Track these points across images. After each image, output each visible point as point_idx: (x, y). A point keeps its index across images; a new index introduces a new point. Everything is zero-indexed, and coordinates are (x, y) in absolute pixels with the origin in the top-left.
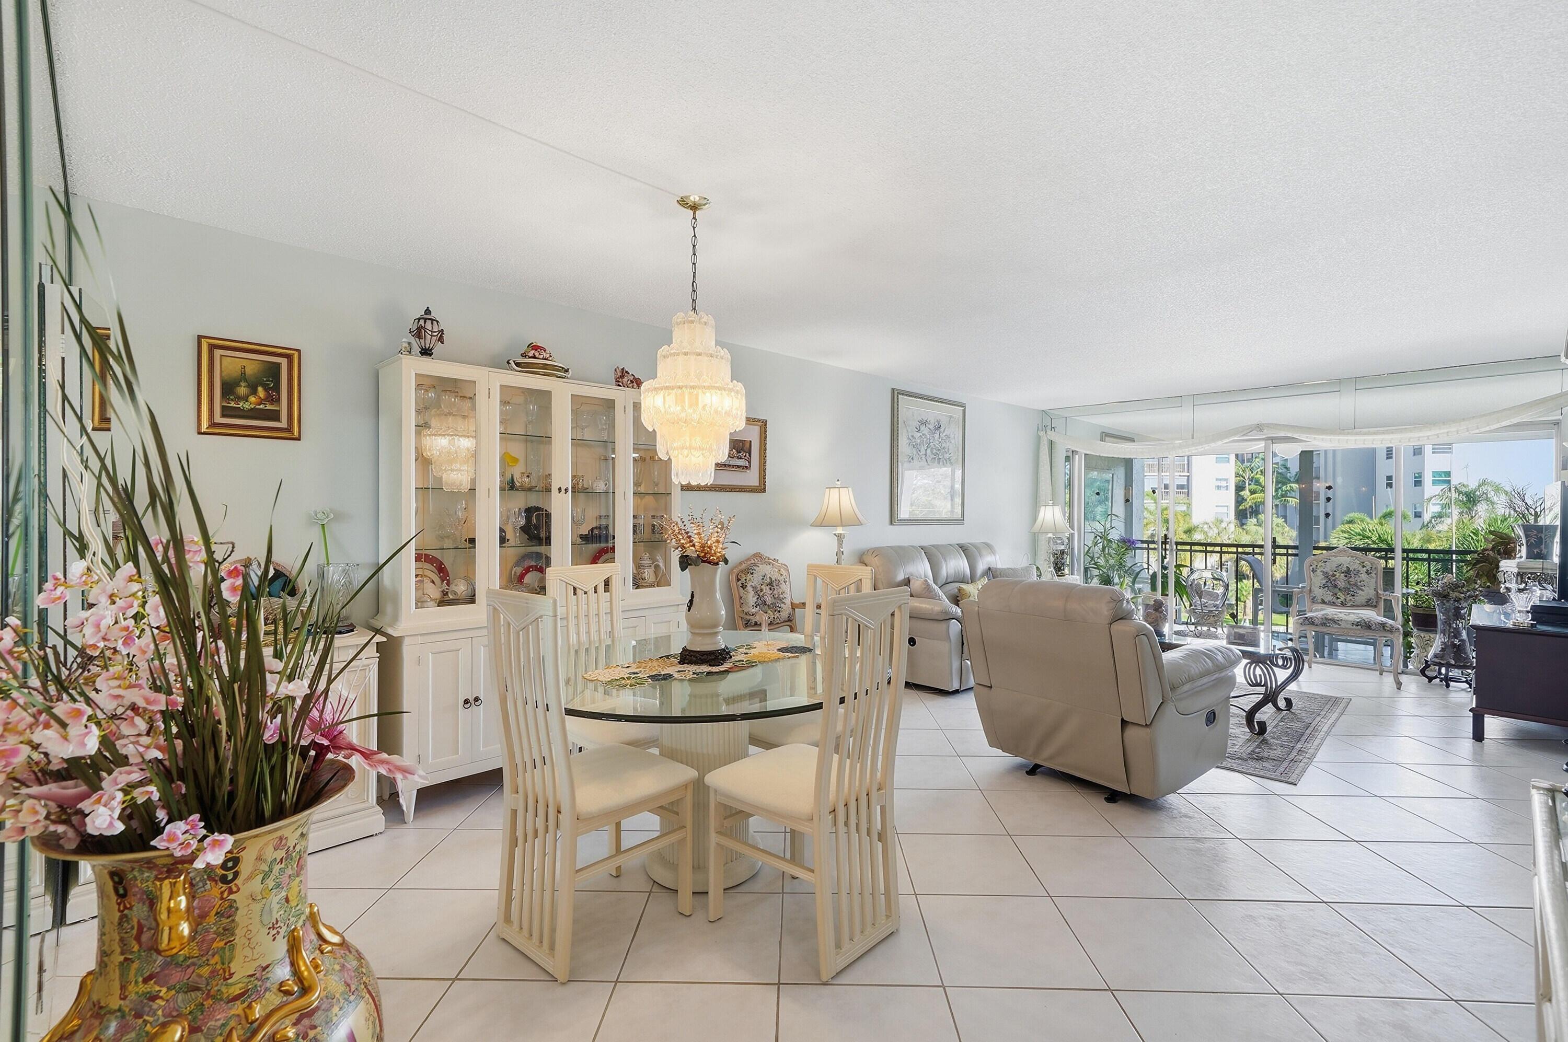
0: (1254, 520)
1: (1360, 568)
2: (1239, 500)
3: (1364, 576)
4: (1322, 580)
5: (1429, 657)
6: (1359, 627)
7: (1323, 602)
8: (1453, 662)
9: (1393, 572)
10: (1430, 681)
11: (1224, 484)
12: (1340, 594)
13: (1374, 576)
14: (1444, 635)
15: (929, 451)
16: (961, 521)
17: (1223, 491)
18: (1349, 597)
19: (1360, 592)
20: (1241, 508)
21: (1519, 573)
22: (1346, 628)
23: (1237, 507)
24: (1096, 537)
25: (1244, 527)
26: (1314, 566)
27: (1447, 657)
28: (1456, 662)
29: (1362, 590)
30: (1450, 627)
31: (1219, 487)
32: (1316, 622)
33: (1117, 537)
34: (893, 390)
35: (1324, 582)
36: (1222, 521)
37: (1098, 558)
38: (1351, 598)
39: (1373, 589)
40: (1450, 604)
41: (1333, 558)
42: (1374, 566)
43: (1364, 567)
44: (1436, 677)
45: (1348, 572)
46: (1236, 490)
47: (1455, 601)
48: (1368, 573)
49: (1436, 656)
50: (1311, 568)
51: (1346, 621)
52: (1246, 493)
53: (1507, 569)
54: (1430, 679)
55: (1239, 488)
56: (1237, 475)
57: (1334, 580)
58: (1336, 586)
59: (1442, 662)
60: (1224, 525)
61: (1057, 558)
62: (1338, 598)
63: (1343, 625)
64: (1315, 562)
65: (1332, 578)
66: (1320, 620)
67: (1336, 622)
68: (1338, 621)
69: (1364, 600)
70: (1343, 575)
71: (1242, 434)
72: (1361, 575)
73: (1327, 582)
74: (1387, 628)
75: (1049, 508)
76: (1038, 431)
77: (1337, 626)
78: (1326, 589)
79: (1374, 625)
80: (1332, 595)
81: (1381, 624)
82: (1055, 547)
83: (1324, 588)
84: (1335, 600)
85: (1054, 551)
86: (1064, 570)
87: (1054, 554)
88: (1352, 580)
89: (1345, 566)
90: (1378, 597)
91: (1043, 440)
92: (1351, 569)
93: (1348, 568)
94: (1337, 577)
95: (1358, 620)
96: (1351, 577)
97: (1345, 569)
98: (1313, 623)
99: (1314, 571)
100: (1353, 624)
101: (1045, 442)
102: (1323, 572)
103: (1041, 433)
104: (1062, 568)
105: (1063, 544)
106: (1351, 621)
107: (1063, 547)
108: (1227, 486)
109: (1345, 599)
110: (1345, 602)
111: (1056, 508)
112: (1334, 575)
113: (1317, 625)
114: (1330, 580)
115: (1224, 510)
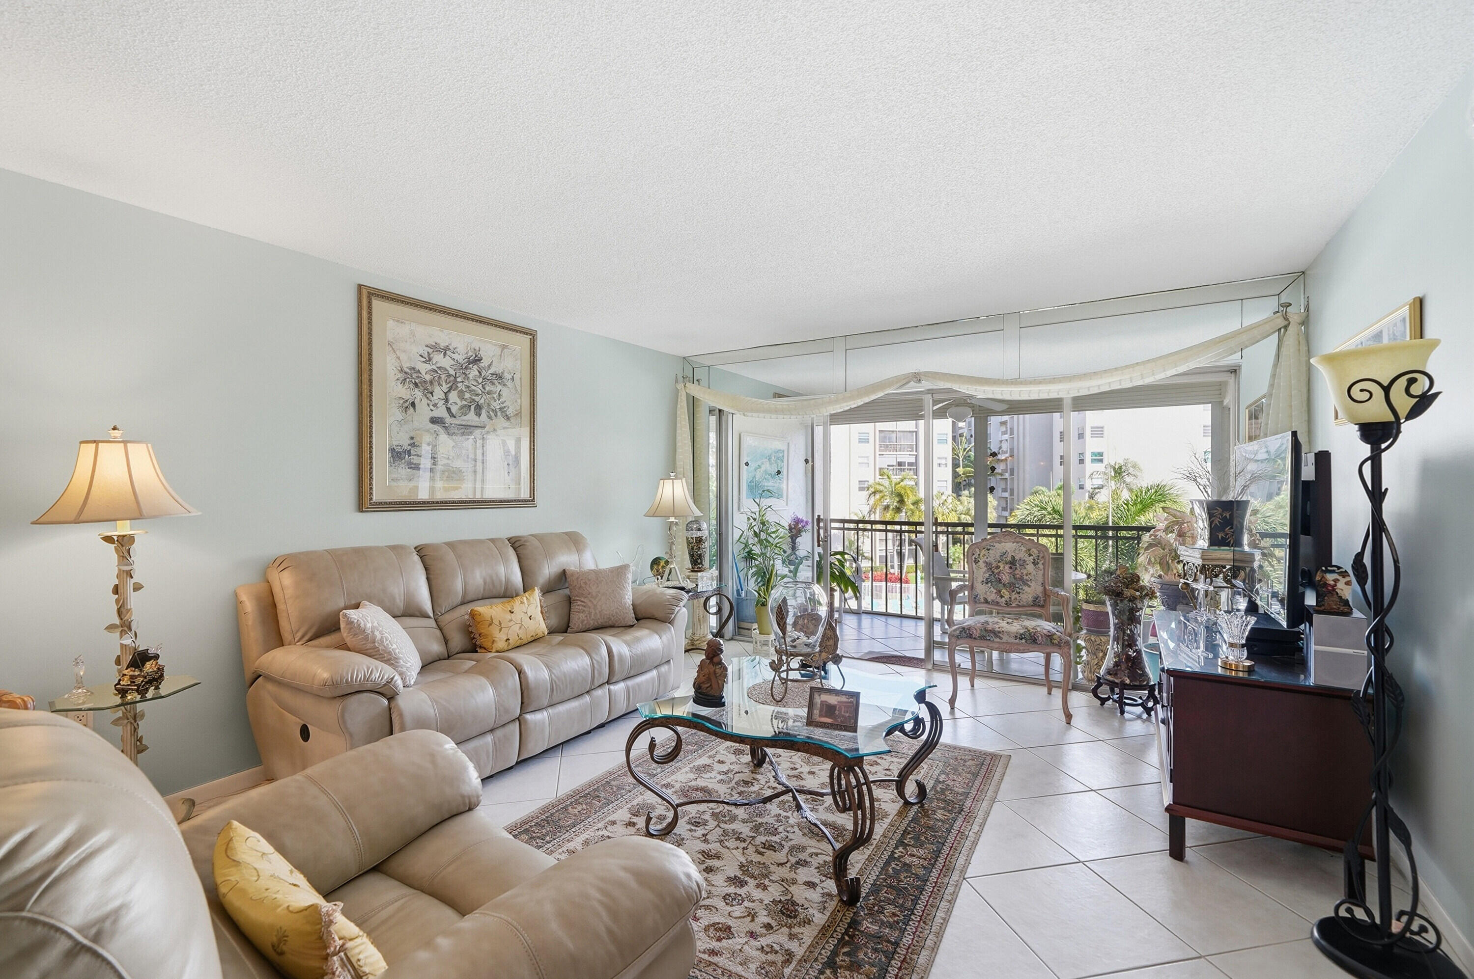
1: (1027, 558)
2: (955, 475)
3: (1030, 567)
4: (985, 573)
5: (1102, 672)
6: (1024, 641)
7: (986, 601)
8: (1128, 681)
9: (1063, 559)
10: (1102, 704)
11: (943, 462)
12: (1004, 591)
13: (1041, 567)
14: (1118, 643)
15: (453, 396)
16: (530, 502)
18: (1014, 595)
19: (1026, 588)
20: (957, 481)
21: (1204, 566)
22: (1008, 643)
23: (953, 481)
26: (976, 556)
27: (1120, 674)
28: (1131, 681)
29: (1029, 586)
30: (1124, 633)
32: (976, 634)
34: (360, 286)
35: (987, 575)
38: (1017, 596)
39: (1040, 584)
40: (1124, 605)
41: (997, 545)
42: (1041, 555)
43: (1030, 555)
44: (1108, 698)
45: (1013, 563)
46: (953, 467)
47: (1130, 601)
48: (1035, 563)
49: (1109, 672)
50: (973, 557)
51: (1008, 633)
52: (960, 469)
53: (1189, 559)
54: (1103, 701)
55: (955, 465)
57: (999, 573)
58: (999, 581)
59: (1116, 681)
61: (693, 548)
62: (1002, 597)
63: (1005, 638)
64: (977, 550)
65: (996, 571)
66: (979, 631)
67: (996, 634)
68: (999, 632)
69: (1031, 599)
70: (1007, 567)
71: (898, 385)
72: (1027, 567)
73: (990, 575)
74: (1055, 642)
75: (668, 483)
76: (676, 382)
77: (998, 640)
78: (990, 584)
79: (1040, 638)
80: (996, 593)
81: (1049, 636)
82: (689, 534)
83: (987, 583)
84: (999, 599)
85: (687, 538)
86: (701, 563)
87: (689, 543)
88: (1017, 572)
89: (1010, 555)
90: (1046, 594)
91: (681, 396)
92: (1016, 558)
93: (1013, 557)
94: (1001, 568)
95: (1022, 631)
96: (1016, 568)
97: (1009, 558)
98: (970, 636)
99: (977, 562)
100: (1016, 637)
101: (684, 398)
102: (985, 562)
103: (680, 386)
104: (699, 561)
105: (699, 530)
106: (1013, 633)
107: (699, 534)
108: (946, 464)
109: (1010, 598)
110: (1010, 601)
111: (678, 483)
112: (998, 567)
113: (975, 639)
114: (993, 573)
115: (944, 484)
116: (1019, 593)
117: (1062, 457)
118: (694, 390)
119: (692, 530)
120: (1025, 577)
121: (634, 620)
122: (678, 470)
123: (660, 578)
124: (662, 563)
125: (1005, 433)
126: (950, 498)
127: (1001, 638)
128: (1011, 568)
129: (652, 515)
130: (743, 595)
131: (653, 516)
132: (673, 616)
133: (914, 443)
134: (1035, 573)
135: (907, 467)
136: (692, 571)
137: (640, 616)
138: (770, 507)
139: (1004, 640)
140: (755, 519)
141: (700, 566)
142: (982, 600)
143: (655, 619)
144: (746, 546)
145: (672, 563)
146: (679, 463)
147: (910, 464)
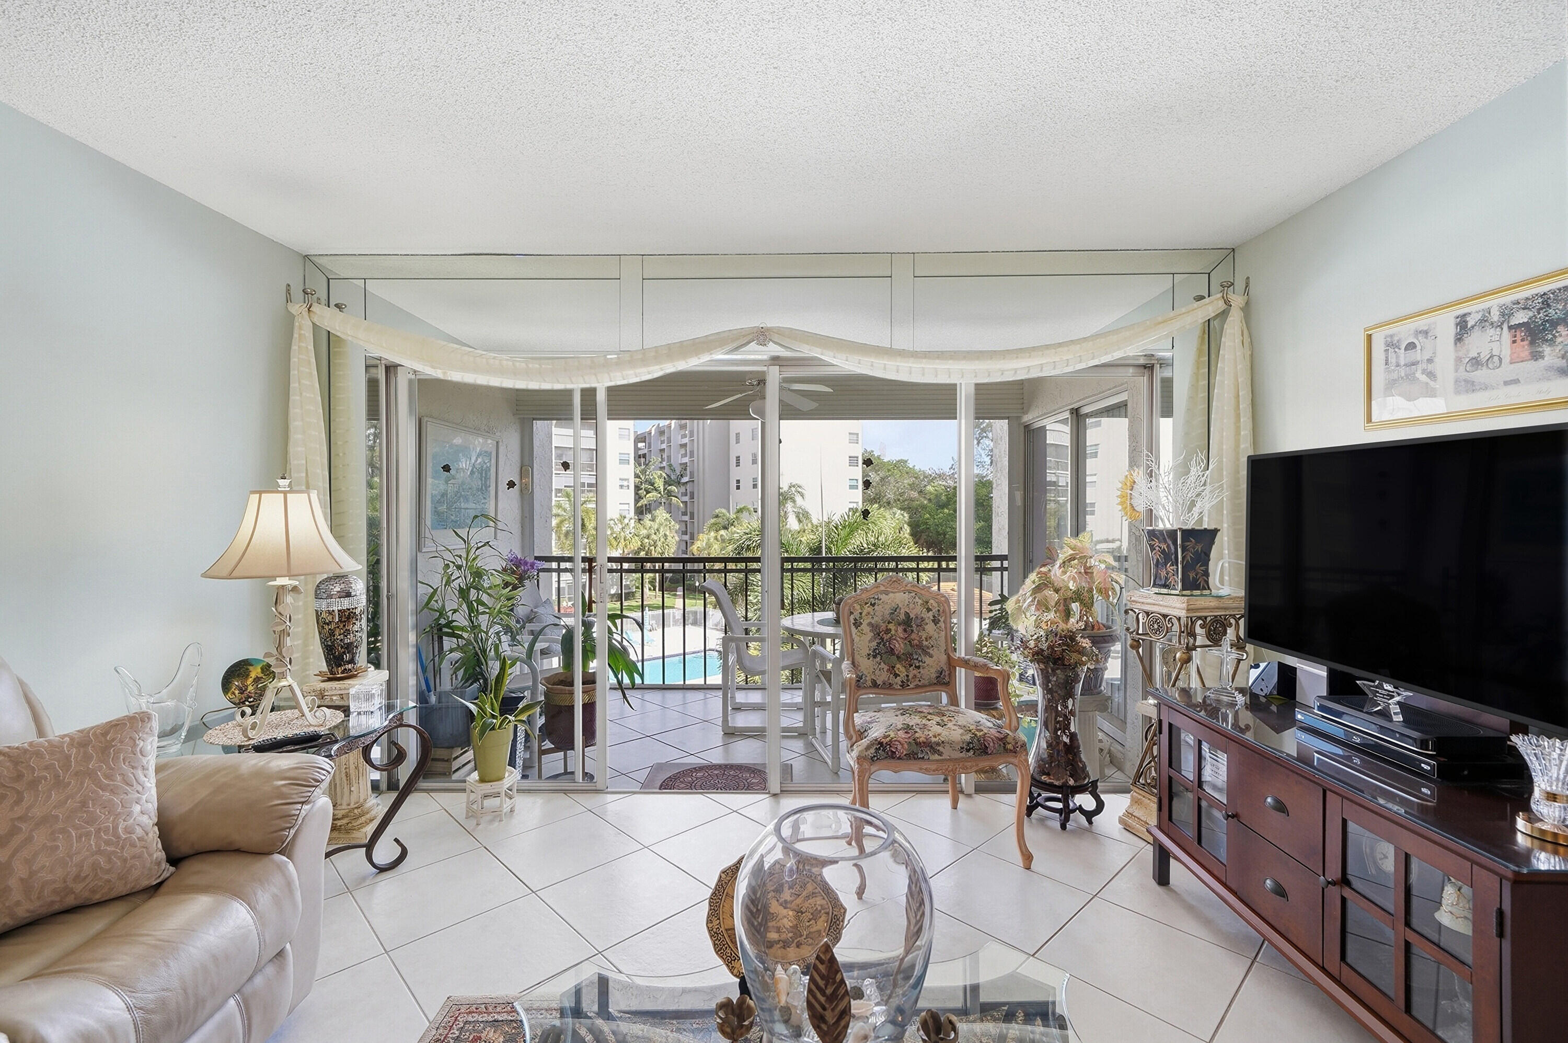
0: (649, 516)
1: (925, 614)
2: (638, 498)
4: (870, 641)
6: (972, 752)
7: (875, 685)
8: (1071, 782)
11: (625, 483)
12: (898, 666)
13: (943, 626)
17: (625, 490)
18: (913, 672)
19: (928, 660)
20: (639, 504)
22: (950, 760)
23: (635, 505)
24: (447, 566)
25: (642, 522)
26: (856, 614)
28: (1075, 781)
29: (931, 656)
31: (621, 486)
32: (902, 750)
33: (499, 564)
35: (874, 643)
36: (625, 517)
37: (455, 611)
38: (916, 671)
39: (943, 651)
41: (883, 597)
42: (941, 609)
43: (929, 610)
45: (907, 622)
46: (635, 489)
48: (936, 621)
50: (852, 617)
51: (951, 743)
52: (642, 492)
55: (637, 488)
56: (637, 476)
57: (890, 640)
58: (892, 651)
60: (626, 521)
61: (332, 633)
62: (896, 675)
63: (947, 753)
64: (857, 607)
65: (886, 637)
66: (906, 746)
67: (932, 747)
68: (938, 744)
69: (934, 676)
70: (900, 629)
71: (735, 345)
72: (926, 627)
73: (879, 644)
74: (1010, 747)
75: (273, 502)
76: (289, 299)
77: (936, 757)
78: (879, 657)
79: (991, 744)
80: (889, 670)
81: (1001, 740)
82: (323, 605)
83: (875, 657)
84: (892, 680)
85: (318, 614)
86: (352, 661)
87: (322, 623)
88: (913, 636)
89: (902, 611)
90: (950, 664)
91: (300, 328)
92: (912, 616)
93: (907, 614)
94: (893, 632)
95: (967, 737)
96: (912, 631)
97: (902, 617)
98: (892, 756)
99: (857, 624)
100: (962, 748)
101: (308, 334)
102: (870, 624)
103: (297, 308)
104: (347, 657)
105: (348, 595)
106: (958, 743)
107: (346, 604)
108: (628, 486)
109: (907, 676)
110: (908, 680)
111: (298, 501)
112: (888, 631)
113: (899, 758)
114: (882, 639)
115: (626, 507)
116: (918, 667)
117: (738, 481)
118: (328, 319)
119: (330, 596)
120: (925, 643)
121: (165, 865)
122: (294, 475)
123: (248, 711)
124: (255, 672)
125: (685, 455)
126: (632, 521)
127: (940, 754)
128: (905, 630)
129: (225, 573)
130: (433, 699)
131: (229, 577)
132: (292, 832)
133: (595, 462)
134: (936, 635)
135: (586, 488)
136: (330, 680)
137: (185, 849)
138: (488, 542)
139: (945, 756)
140: (459, 567)
141: (350, 666)
142: (869, 683)
143: (238, 851)
144: (441, 615)
145: (283, 676)
146: (296, 462)
147: (590, 485)
